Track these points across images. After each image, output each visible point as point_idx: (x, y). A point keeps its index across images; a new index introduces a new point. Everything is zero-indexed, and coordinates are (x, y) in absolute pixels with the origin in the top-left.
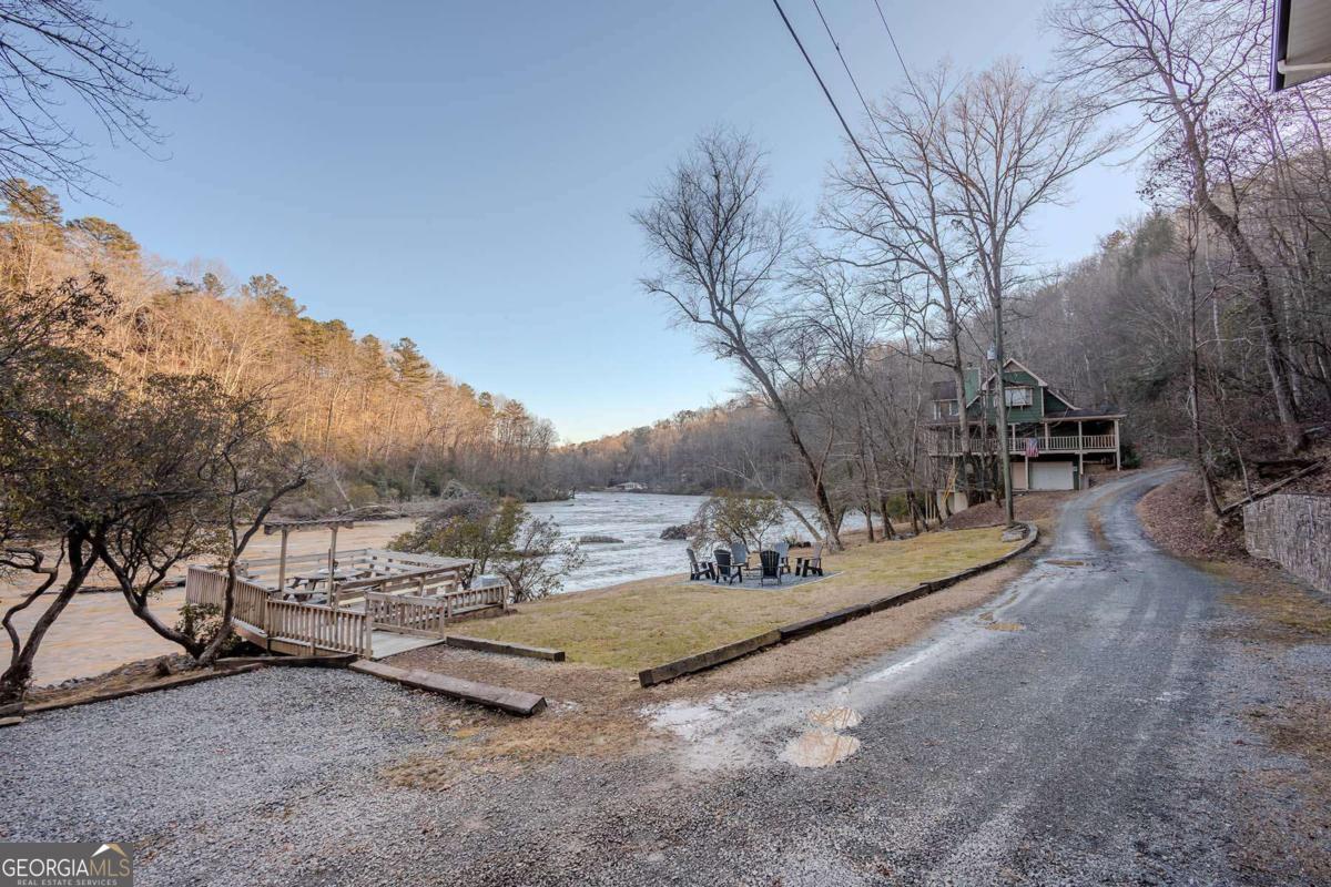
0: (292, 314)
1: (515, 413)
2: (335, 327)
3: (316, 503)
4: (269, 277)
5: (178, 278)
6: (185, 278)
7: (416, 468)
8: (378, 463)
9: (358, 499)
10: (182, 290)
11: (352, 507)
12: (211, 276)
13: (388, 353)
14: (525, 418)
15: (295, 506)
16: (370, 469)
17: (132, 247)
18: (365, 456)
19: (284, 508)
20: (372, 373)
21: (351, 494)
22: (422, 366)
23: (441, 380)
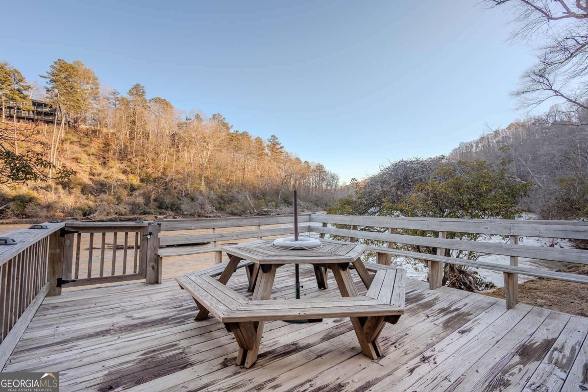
0: (228, 129)
1: (320, 169)
2: (245, 134)
3: (240, 208)
4: (219, 114)
5: (186, 117)
6: (189, 117)
7: (280, 194)
8: (264, 192)
9: (258, 207)
10: (188, 122)
11: (255, 210)
12: (198, 115)
13: (266, 143)
14: (325, 172)
15: (232, 209)
16: (261, 194)
17: (171, 107)
18: (259, 189)
19: (227, 210)
20: (260, 152)
21: (254, 204)
22: (281, 148)
23: (288, 157)
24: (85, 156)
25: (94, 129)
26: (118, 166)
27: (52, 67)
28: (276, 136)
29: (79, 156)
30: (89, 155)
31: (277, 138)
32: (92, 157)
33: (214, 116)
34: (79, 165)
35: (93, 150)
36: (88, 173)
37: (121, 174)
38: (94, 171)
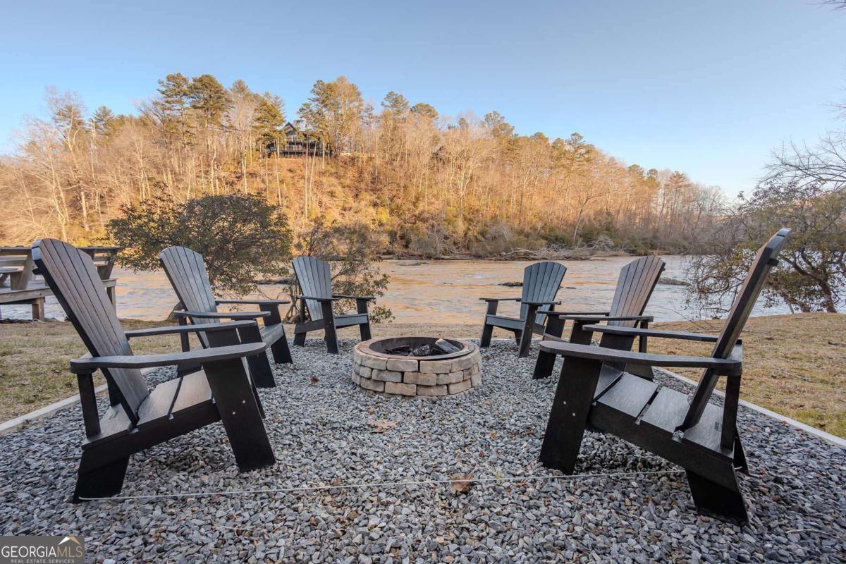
1: (677, 183)
2: (538, 137)
7: (577, 227)
14: (688, 185)
24: (340, 188)
25: (352, 156)
26: (368, 197)
27: (313, 91)
28: (581, 135)
29: (333, 189)
30: (344, 187)
31: (581, 138)
32: (347, 189)
33: (488, 117)
34: (334, 199)
35: (348, 182)
36: (340, 208)
37: (371, 207)
38: (347, 206)
